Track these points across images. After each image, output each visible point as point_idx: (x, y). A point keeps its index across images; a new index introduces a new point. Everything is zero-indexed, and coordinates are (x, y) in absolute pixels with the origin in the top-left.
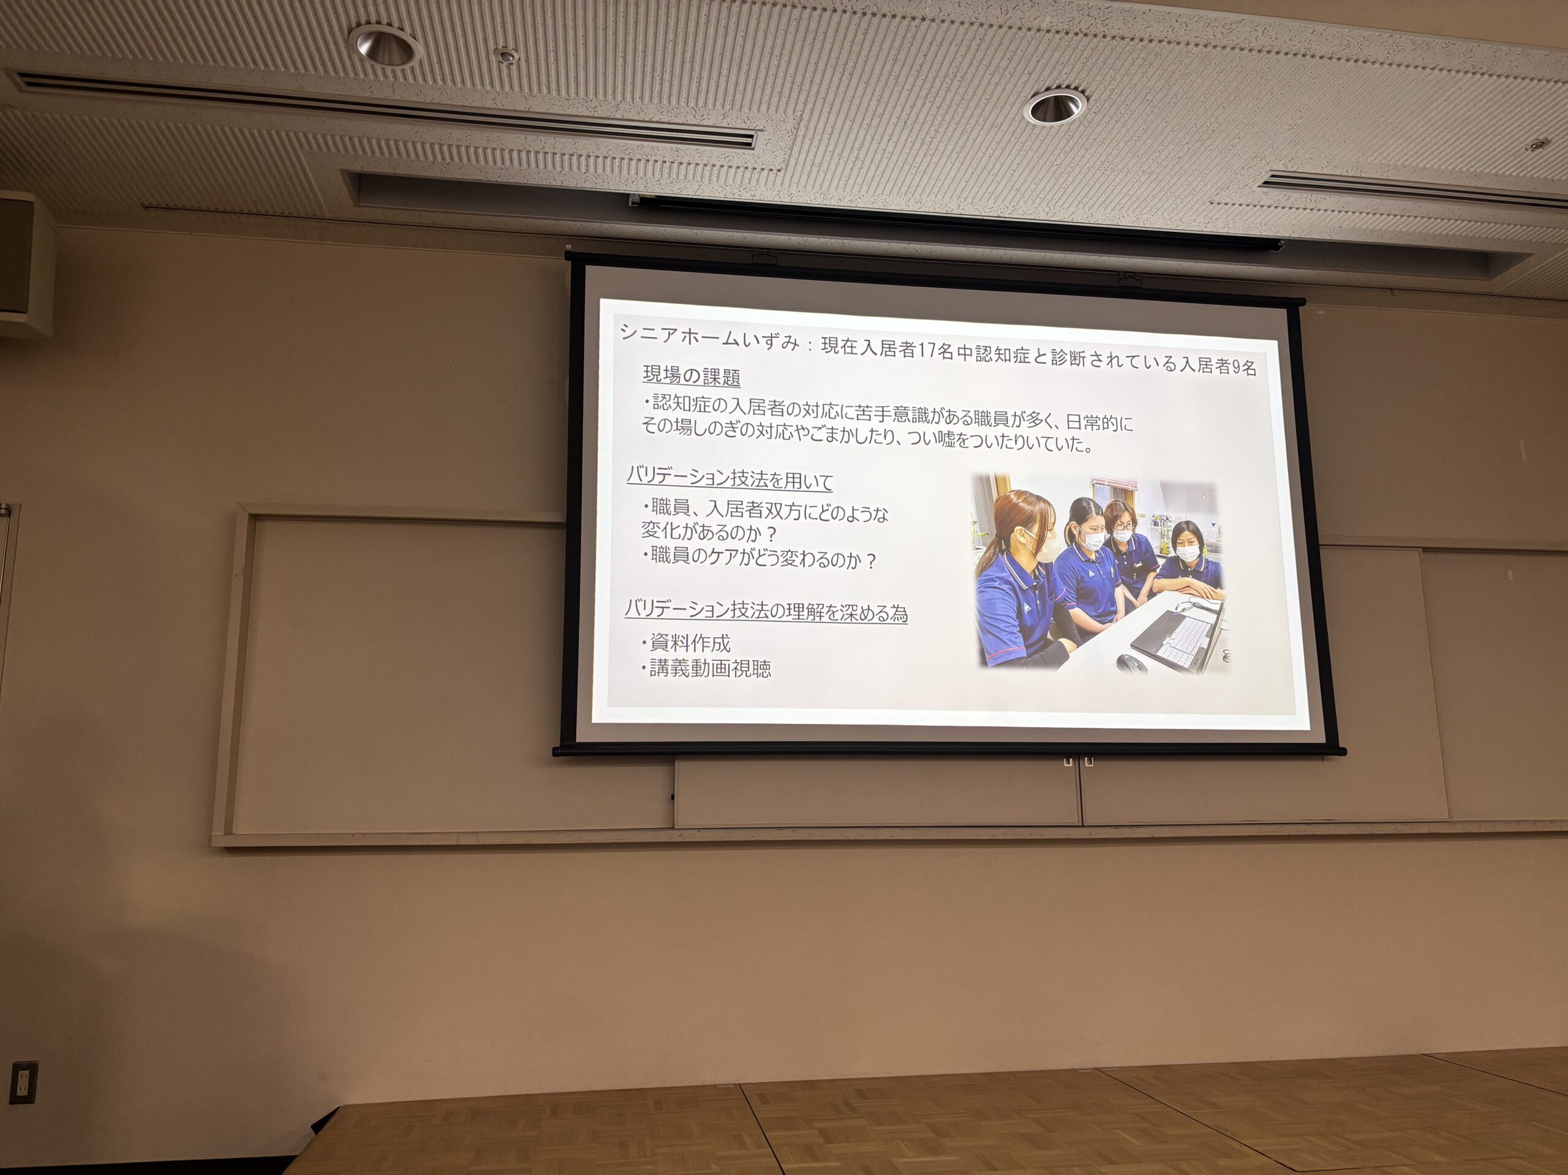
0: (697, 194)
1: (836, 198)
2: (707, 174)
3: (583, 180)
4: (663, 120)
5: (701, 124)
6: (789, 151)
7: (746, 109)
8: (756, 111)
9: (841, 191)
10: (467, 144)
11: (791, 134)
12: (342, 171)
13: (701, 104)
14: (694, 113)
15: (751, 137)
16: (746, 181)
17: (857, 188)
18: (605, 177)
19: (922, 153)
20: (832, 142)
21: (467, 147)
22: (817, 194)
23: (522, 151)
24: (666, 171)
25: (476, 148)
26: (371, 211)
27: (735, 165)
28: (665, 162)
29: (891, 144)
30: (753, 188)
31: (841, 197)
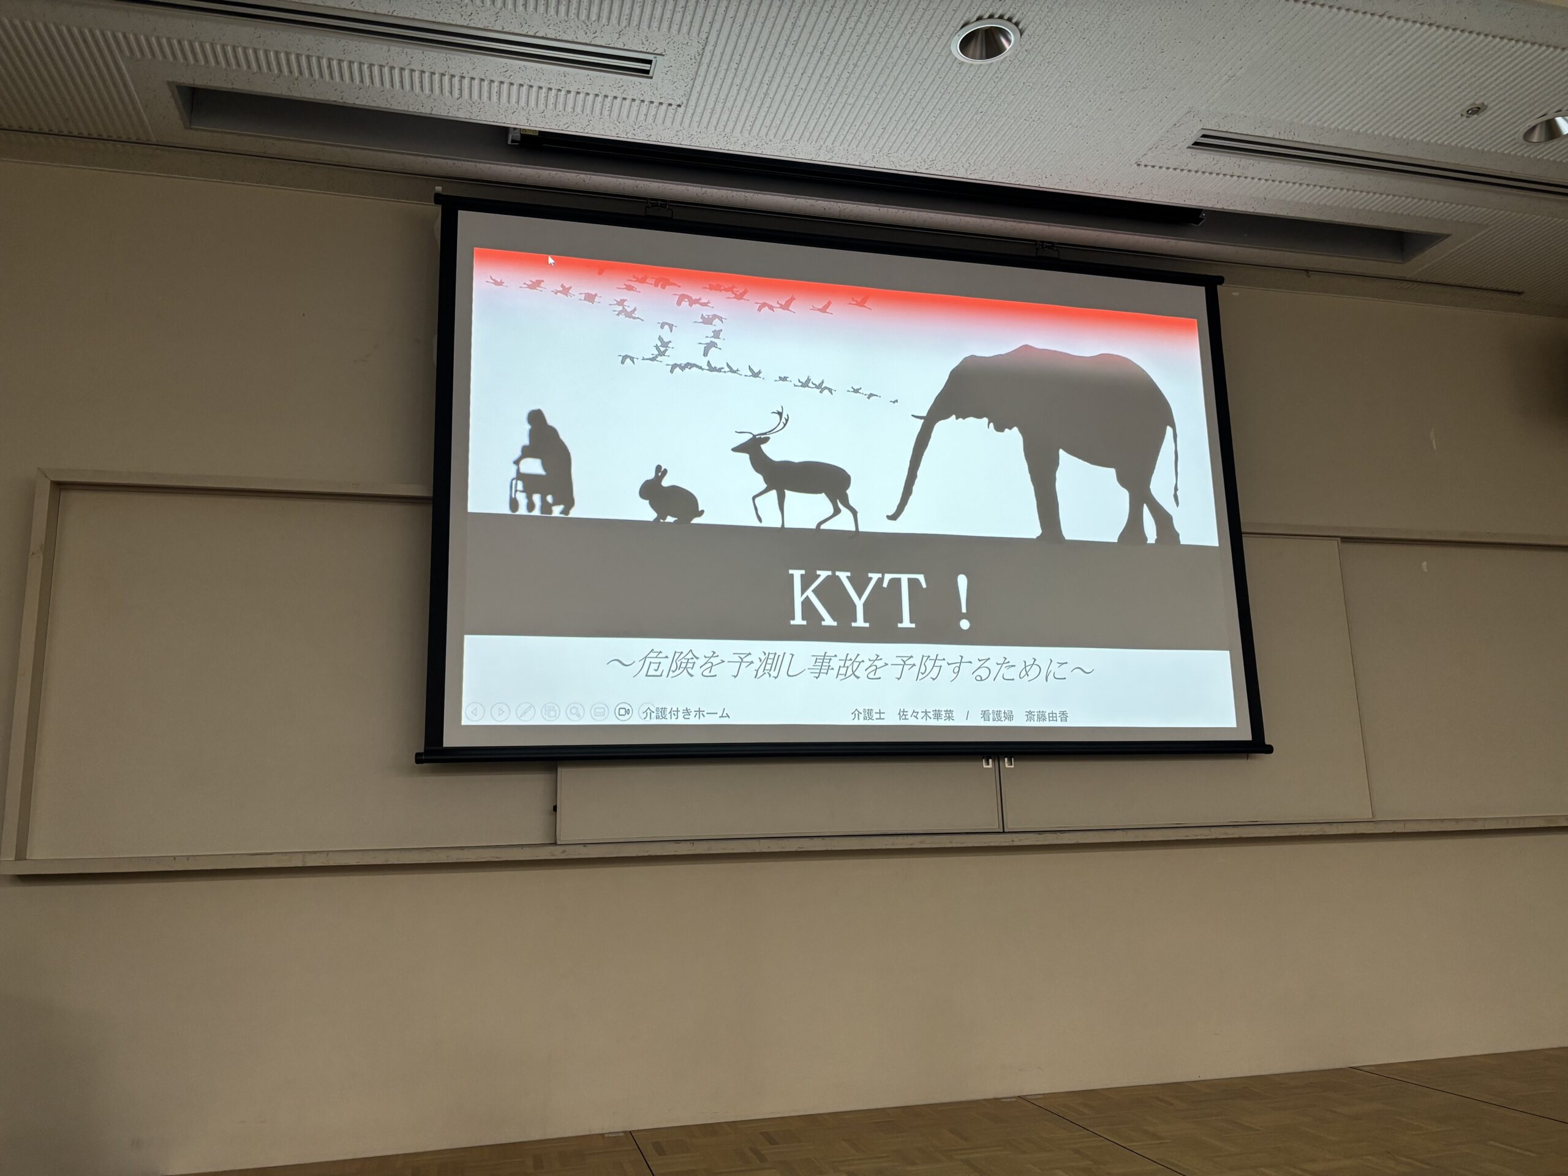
0: (586, 131)
1: (741, 142)
2: (598, 106)
3: (456, 108)
4: (549, 36)
5: (593, 43)
6: (691, 82)
7: (644, 25)
8: (656, 29)
9: (746, 134)
10: (319, 54)
11: (694, 61)
12: (169, 84)
13: (594, 17)
14: (585, 28)
15: (649, 62)
16: (642, 117)
17: (764, 130)
18: (481, 105)
19: (838, 90)
20: (740, 74)
21: (319, 59)
22: (719, 137)
23: (384, 67)
24: (551, 100)
25: (329, 60)
26: (204, 135)
27: (630, 97)
28: (550, 89)
29: (806, 79)
30: (650, 127)
31: (746, 141)
